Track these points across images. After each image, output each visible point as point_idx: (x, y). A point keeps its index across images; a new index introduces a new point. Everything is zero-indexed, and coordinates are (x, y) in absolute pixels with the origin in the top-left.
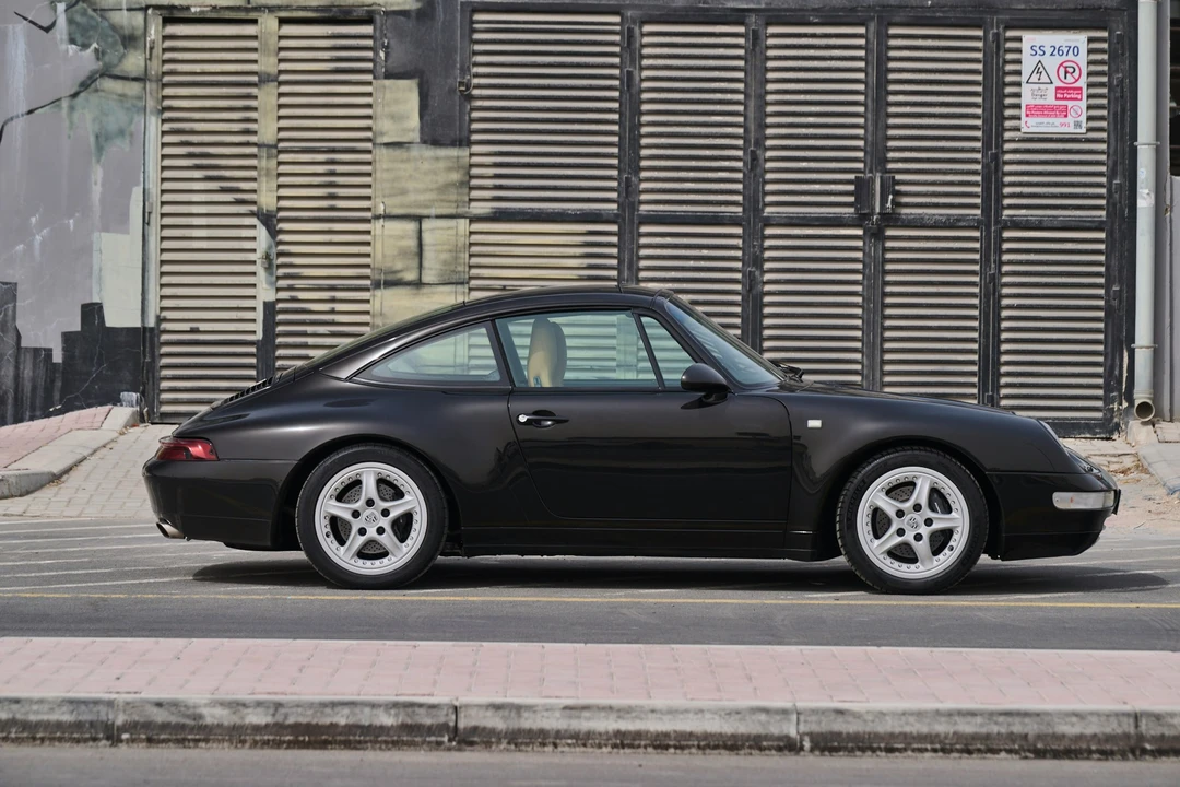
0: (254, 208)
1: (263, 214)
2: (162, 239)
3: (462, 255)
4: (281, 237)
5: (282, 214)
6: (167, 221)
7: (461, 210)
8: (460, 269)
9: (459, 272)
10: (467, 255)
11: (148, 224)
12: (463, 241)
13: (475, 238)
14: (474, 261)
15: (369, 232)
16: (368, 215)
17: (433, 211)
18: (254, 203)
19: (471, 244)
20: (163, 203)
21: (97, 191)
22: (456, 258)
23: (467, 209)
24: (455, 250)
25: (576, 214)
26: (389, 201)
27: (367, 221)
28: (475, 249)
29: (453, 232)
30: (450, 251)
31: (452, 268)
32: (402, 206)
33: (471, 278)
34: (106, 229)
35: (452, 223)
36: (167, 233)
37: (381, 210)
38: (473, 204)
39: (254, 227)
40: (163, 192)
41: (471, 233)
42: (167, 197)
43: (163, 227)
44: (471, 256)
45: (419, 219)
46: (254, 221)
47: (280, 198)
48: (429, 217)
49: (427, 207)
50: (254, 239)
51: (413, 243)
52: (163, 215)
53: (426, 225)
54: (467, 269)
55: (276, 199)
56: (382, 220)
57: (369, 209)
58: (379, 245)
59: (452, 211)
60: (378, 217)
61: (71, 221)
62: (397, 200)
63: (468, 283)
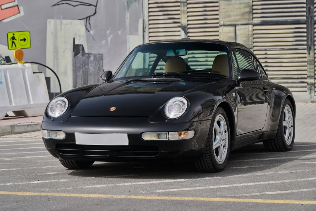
0: (180, 25)
1: (183, 27)
2: (149, 37)
3: (250, 38)
4: (189, 34)
5: (189, 26)
6: (151, 30)
7: (249, 22)
8: (250, 43)
9: (249, 44)
10: (252, 38)
11: (145, 31)
12: (251, 33)
13: (255, 32)
14: (255, 40)
15: (218, 31)
16: (218, 25)
17: (240, 23)
18: (179, 23)
19: (253, 34)
20: (149, 24)
21: (128, 21)
22: (248, 39)
23: (252, 21)
24: (248, 36)
25: (291, 21)
26: (225, 20)
27: (217, 27)
28: (255, 36)
29: (247, 30)
30: (246, 37)
31: (247, 43)
32: (229, 21)
33: (254, 46)
34: (131, 34)
35: (246, 27)
36: (151, 34)
37: (222, 23)
38: (254, 19)
39: (180, 31)
40: (149, 20)
41: (253, 30)
42: (151, 22)
43: (149, 33)
44: (254, 38)
45: (235, 26)
46: (180, 29)
47: (188, 21)
48: (238, 25)
49: (238, 21)
50: (180, 35)
51: (233, 34)
52: (149, 28)
53: (238, 28)
54: (252, 43)
55: (187, 21)
56: (222, 27)
57: (218, 23)
58: (221, 36)
59: (246, 22)
60: (221, 26)
61: (120, 32)
62: (227, 19)
63: (253, 48)
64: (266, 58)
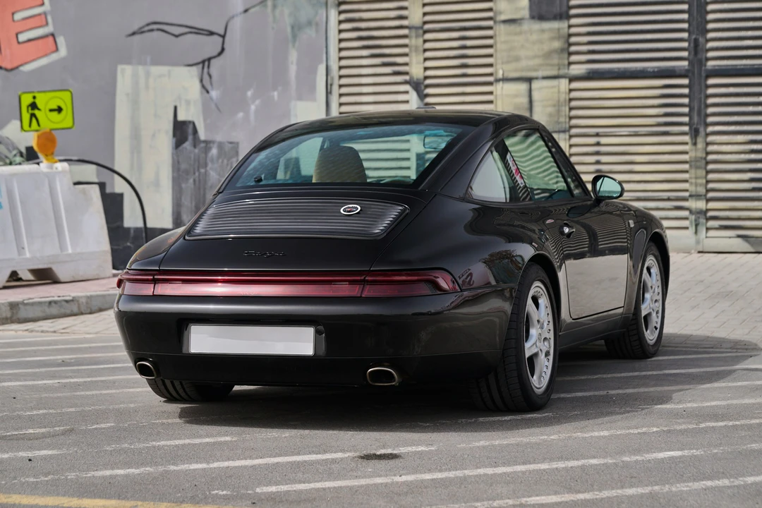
0: (407, 78)
1: (414, 82)
2: (341, 104)
3: (563, 108)
4: (429, 100)
5: (428, 82)
6: (344, 90)
7: (562, 72)
8: (562, 119)
9: (561, 123)
10: (567, 109)
11: (331, 93)
12: (564, 97)
13: (574, 94)
14: (574, 113)
15: (491, 93)
16: (491, 79)
17: (540, 74)
18: (406, 73)
19: (571, 100)
20: (341, 77)
21: (293, 69)
22: (559, 111)
23: (566, 71)
24: (558, 105)
25: (654, 72)
26: (507, 67)
27: (490, 84)
28: (574, 104)
29: (556, 90)
30: (554, 106)
31: (556, 119)
32: (516, 70)
33: (571, 127)
34: (300, 98)
35: (555, 82)
36: (344, 99)
37: (500, 75)
38: (573, 67)
39: (407, 92)
40: (341, 68)
41: (571, 90)
42: (344, 72)
43: (341, 95)
44: (571, 109)
45: (529, 80)
46: (407, 88)
47: (426, 69)
48: (537, 78)
49: (536, 70)
50: (407, 102)
51: (525, 100)
52: (341, 86)
53: (535, 85)
54: (567, 120)
55: (422, 70)
56: (501, 83)
57: (491, 75)
58: (499, 103)
59: (554, 73)
60: (498, 80)
61: (276, 94)
62: (513, 65)
63: (569, 131)
64: (598, 153)
